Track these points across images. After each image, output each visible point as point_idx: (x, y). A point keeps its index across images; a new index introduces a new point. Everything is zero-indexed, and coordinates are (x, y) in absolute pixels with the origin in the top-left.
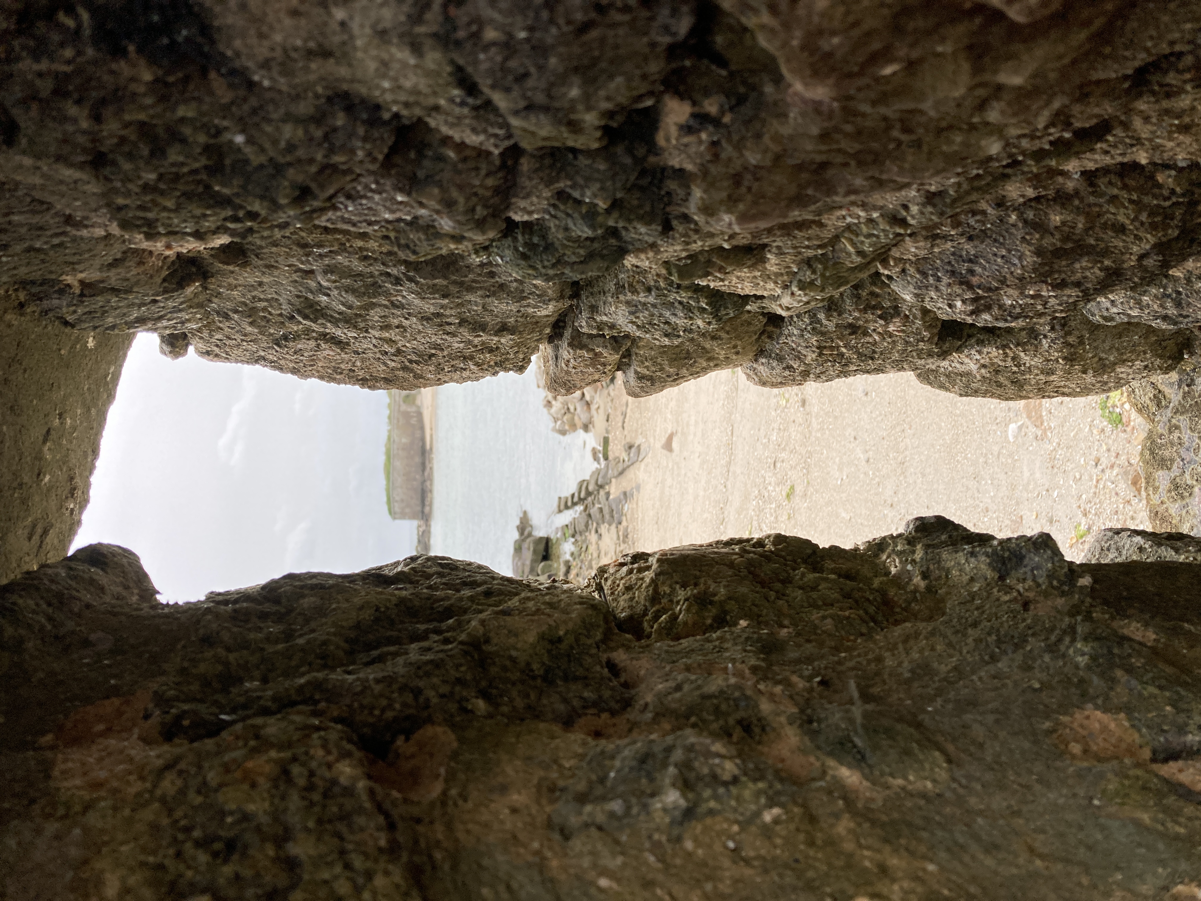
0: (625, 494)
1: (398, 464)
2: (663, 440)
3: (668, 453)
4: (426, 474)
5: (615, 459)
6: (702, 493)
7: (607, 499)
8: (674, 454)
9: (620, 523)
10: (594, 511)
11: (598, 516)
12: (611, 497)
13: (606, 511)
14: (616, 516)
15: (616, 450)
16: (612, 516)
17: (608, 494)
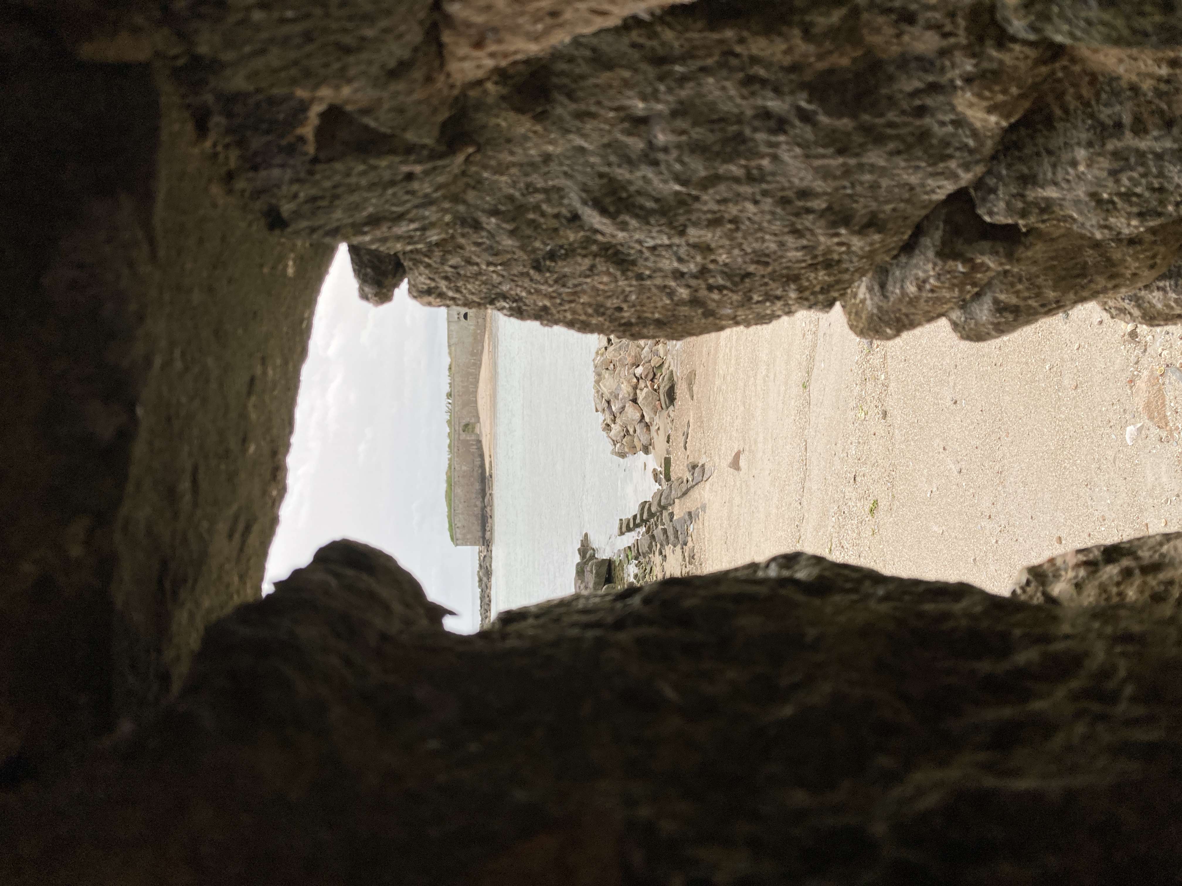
0: (690, 514)
1: (459, 491)
2: (730, 459)
3: (736, 472)
4: (486, 500)
5: (678, 479)
6: (774, 511)
7: (671, 521)
8: (741, 473)
9: (686, 544)
10: (658, 532)
11: (662, 537)
12: (675, 518)
13: (670, 532)
14: (680, 537)
15: (679, 470)
16: (677, 537)
17: (672, 515)
